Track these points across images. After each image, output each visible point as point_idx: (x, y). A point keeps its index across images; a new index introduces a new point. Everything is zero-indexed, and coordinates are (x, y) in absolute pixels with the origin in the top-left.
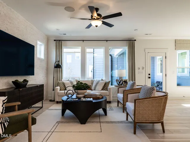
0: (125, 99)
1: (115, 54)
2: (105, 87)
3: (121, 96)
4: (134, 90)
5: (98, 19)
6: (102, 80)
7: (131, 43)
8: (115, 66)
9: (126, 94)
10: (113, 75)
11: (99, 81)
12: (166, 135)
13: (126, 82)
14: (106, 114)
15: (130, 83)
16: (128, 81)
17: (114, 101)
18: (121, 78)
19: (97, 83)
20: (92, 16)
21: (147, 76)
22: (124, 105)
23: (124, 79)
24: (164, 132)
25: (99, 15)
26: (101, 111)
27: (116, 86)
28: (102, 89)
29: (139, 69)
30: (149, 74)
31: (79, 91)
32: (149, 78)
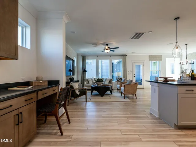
0: (121, 87)
1: (115, 63)
2: (110, 81)
3: (118, 86)
4: (124, 82)
5: (108, 49)
6: (108, 78)
7: (124, 57)
8: (115, 69)
9: (121, 85)
10: (114, 76)
11: (107, 79)
12: (137, 99)
13: (121, 79)
14: (112, 94)
15: (123, 79)
16: (122, 79)
17: (115, 90)
18: (118, 77)
19: (106, 80)
20: (105, 48)
21: (133, 76)
22: (120, 90)
23: (120, 78)
24: (136, 98)
25: (108, 47)
26: (108, 92)
27: (116, 81)
28: (109, 83)
29: (129, 72)
30: (135, 75)
31: (99, 83)
32: (135, 77)
